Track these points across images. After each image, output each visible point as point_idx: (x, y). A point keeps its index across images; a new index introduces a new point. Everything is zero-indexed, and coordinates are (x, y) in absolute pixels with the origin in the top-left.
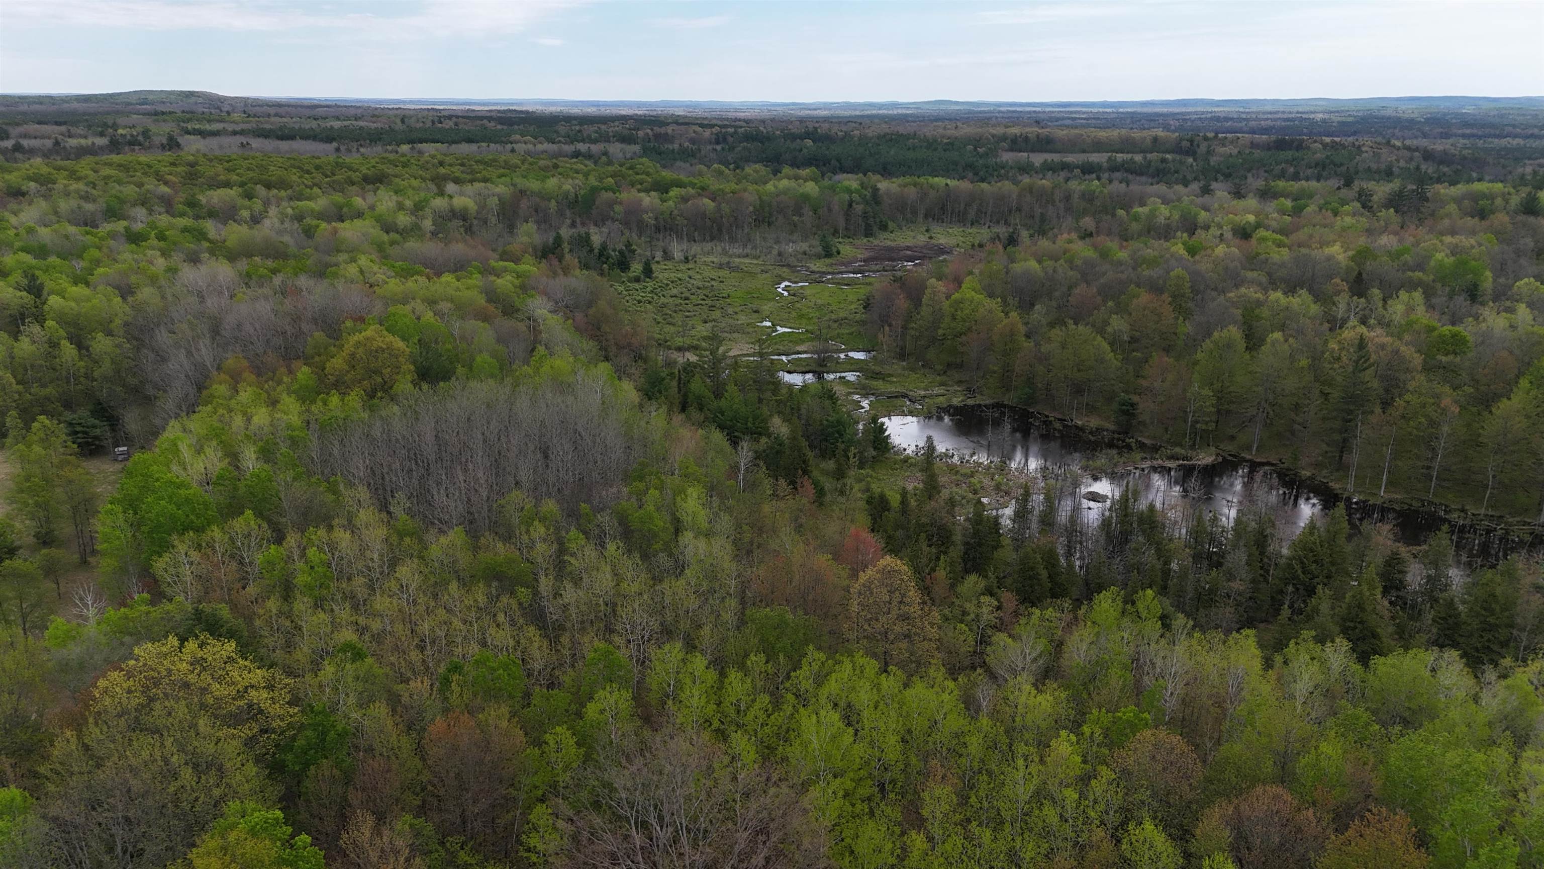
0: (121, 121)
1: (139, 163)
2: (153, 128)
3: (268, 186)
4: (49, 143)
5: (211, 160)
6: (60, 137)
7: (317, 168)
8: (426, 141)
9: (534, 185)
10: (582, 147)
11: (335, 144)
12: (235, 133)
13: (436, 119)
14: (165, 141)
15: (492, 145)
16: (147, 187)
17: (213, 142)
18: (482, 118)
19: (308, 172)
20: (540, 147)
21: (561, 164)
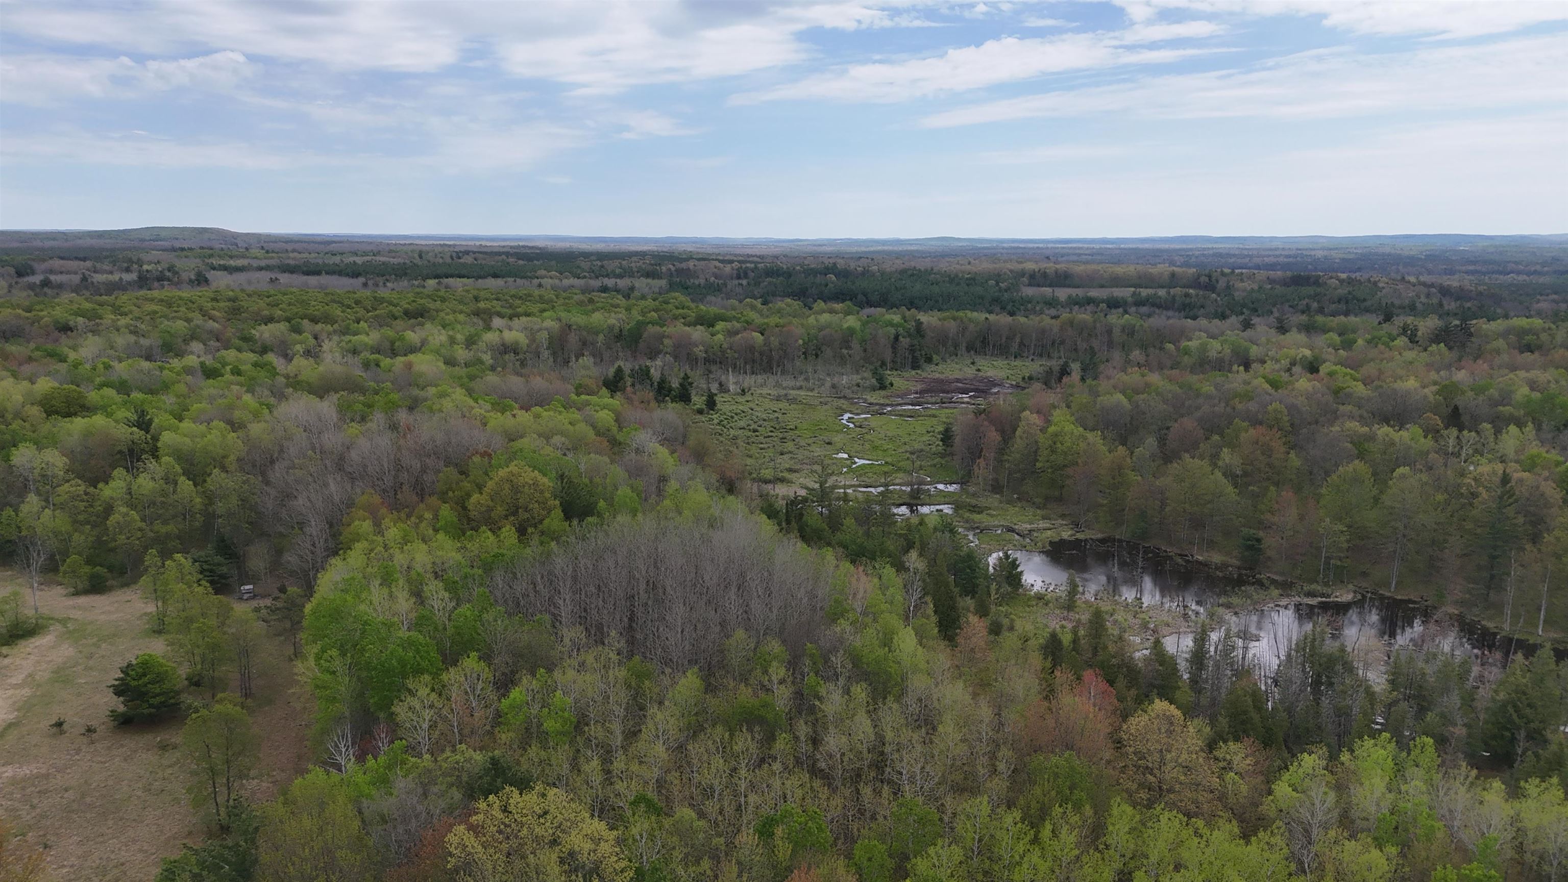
0: (144, 257)
1: (181, 298)
2: (179, 264)
3: (314, 320)
4: (76, 279)
5: (249, 295)
6: (87, 273)
7: (357, 302)
8: (452, 276)
9: (578, 319)
10: (610, 282)
11: (361, 280)
12: (260, 269)
13: (454, 255)
14: (193, 277)
15: (518, 280)
16: (196, 322)
17: (241, 277)
18: (499, 254)
19: (349, 307)
20: (566, 282)
21: (596, 299)
